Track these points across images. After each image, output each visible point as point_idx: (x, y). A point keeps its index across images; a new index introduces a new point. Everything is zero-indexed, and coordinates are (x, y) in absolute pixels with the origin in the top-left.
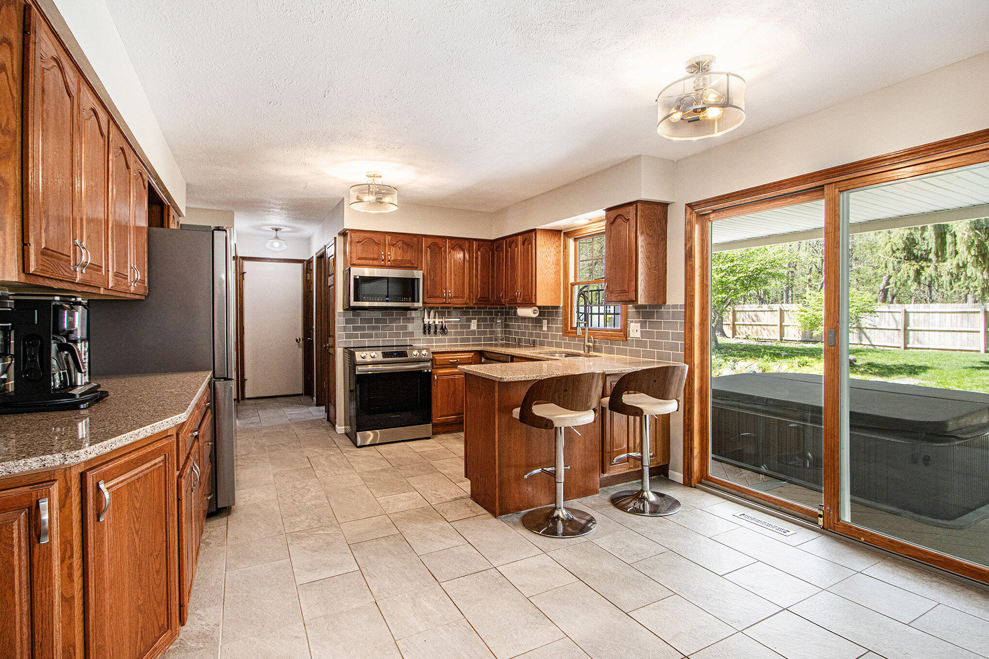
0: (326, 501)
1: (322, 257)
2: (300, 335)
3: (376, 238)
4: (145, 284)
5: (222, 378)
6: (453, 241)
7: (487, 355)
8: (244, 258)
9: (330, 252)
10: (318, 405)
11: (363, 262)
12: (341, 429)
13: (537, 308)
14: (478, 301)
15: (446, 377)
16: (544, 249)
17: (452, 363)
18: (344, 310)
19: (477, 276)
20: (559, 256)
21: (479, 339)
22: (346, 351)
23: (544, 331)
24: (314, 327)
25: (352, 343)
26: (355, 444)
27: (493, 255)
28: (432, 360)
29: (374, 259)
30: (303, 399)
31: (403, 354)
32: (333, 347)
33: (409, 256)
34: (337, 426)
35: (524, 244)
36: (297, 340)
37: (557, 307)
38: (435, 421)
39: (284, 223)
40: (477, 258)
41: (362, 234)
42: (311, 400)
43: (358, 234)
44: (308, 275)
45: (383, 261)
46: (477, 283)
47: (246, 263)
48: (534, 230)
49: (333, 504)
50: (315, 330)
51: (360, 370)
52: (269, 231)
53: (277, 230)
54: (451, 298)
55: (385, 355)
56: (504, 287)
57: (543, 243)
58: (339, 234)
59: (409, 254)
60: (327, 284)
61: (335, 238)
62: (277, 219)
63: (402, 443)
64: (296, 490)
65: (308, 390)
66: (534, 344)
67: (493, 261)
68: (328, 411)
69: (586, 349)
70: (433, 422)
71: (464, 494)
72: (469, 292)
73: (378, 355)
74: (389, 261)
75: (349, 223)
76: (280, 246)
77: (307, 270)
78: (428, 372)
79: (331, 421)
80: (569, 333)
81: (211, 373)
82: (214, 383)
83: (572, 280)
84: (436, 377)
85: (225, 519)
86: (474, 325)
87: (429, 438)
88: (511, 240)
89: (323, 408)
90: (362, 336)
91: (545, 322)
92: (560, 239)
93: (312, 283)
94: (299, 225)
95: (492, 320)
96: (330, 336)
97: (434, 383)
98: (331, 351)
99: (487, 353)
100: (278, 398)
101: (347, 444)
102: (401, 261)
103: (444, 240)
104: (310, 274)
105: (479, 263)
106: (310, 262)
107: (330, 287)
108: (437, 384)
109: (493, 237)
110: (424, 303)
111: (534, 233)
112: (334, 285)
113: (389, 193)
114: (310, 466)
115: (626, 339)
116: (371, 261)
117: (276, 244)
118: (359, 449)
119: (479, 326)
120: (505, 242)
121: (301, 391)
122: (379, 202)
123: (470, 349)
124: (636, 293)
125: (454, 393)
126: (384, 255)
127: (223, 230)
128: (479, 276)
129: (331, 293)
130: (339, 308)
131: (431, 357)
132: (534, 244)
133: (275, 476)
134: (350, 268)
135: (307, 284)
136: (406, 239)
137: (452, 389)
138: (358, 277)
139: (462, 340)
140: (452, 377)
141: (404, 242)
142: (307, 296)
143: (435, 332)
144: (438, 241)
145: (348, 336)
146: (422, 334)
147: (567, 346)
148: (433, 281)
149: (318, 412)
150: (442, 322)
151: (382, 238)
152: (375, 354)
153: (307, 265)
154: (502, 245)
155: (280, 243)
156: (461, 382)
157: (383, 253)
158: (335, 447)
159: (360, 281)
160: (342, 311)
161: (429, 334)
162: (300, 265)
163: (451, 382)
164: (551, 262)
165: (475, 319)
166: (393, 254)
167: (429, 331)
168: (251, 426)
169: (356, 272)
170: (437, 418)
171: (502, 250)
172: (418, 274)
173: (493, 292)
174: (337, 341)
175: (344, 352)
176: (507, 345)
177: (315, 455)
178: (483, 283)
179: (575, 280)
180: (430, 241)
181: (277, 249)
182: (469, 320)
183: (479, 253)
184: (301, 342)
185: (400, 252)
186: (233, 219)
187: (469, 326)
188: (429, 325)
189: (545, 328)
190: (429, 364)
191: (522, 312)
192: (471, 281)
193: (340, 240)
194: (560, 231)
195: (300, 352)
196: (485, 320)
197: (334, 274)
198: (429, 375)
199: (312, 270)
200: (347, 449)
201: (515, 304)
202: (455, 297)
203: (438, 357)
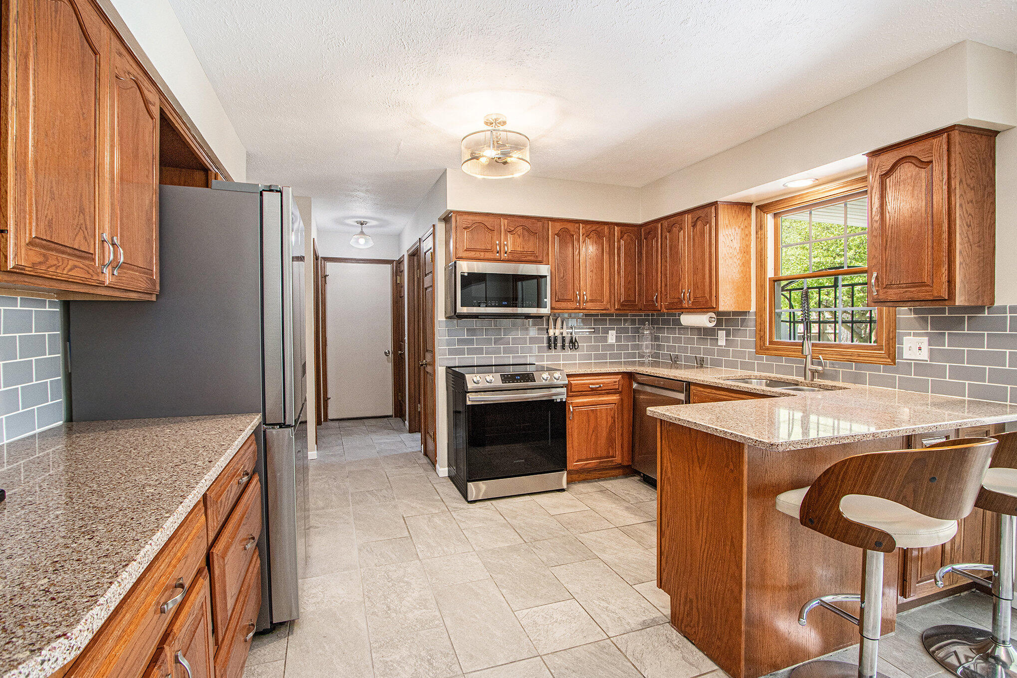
0: (437, 613)
1: (415, 254)
2: (389, 346)
3: (489, 222)
4: (152, 275)
5: (276, 424)
6: (589, 226)
7: (641, 378)
8: (326, 259)
9: (427, 245)
10: (411, 431)
11: (472, 254)
12: (443, 470)
13: (713, 315)
14: (622, 305)
15: (584, 409)
16: (730, 231)
17: (593, 389)
18: (447, 318)
19: (619, 273)
20: (749, 240)
21: (619, 356)
22: (450, 371)
23: (722, 346)
24: (406, 338)
25: (455, 361)
26: (465, 496)
27: (640, 245)
28: (568, 386)
29: (486, 251)
30: (392, 421)
31: (528, 377)
32: (433, 364)
33: (531, 246)
34: (437, 466)
35: (694, 226)
36: (385, 353)
37: (745, 313)
38: (569, 467)
39: (369, 214)
40: (619, 249)
41: (471, 218)
42: (402, 424)
43: (465, 217)
44: (398, 277)
45: (498, 252)
46: (620, 281)
47: (329, 265)
48: (715, 204)
49: (448, 622)
50: (406, 341)
51: (472, 399)
52: (353, 226)
53: (362, 224)
54: (587, 302)
55: (506, 378)
56: (659, 286)
57: (727, 222)
58: (440, 220)
59: (531, 244)
60: (423, 285)
61: (434, 225)
62: (361, 209)
63: (527, 498)
64: (390, 584)
65: (399, 412)
66: (701, 364)
67: (640, 253)
68: (425, 443)
69: (809, 374)
70: (568, 469)
71: (655, 614)
72: (610, 294)
73: (494, 379)
74: (506, 253)
75: (454, 203)
76: (366, 242)
77: (396, 272)
78: (561, 402)
79: (430, 456)
80: (768, 349)
81: (260, 415)
82: (265, 432)
83: (770, 274)
84: (571, 408)
85: (283, 642)
86: (612, 337)
87: (563, 490)
88: (673, 221)
89: (418, 436)
90: (470, 351)
91: (722, 334)
92: (749, 216)
93: (402, 287)
94: (387, 217)
95: (637, 330)
96: (427, 351)
97: (569, 416)
98: (429, 369)
99: (637, 376)
100: (364, 420)
101: (454, 495)
102: (521, 252)
103: (577, 225)
104: (401, 276)
105: (622, 255)
106: (400, 262)
107: (426, 289)
108: (573, 417)
109: (640, 221)
110: (552, 308)
111: (713, 207)
112: (432, 286)
113: (517, 147)
114: (406, 534)
115: (894, 360)
116: (482, 254)
117: (362, 241)
118: (471, 506)
119: (618, 339)
120: (659, 225)
121: (390, 412)
122: (500, 163)
123: (616, 370)
124: (949, 286)
125: (595, 428)
126: (500, 245)
127: (277, 191)
128: (622, 273)
129: (428, 296)
130: (440, 315)
131: (567, 382)
132: (713, 224)
133: (360, 550)
134: (455, 262)
135: (397, 288)
136: (528, 224)
137: (592, 426)
138: (466, 274)
139: (597, 357)
140: (593, 408)
141: (524, 228)
142: (397, 302)
143: (563, 347)
144: (569, 226)
145: (451, 352)
146: (546, 349)
147: (769, 368)
148: (563, 279)
149: (412, 442)
150: (571, 334)
151: (497, 221)
152: (492, 378)
153: (397, 265)
154: (656, 228)
155: (366, 240)
156: (604, 415)
157: (497, 242)
158: (437, 500)
159: (470, 280)
160: (445, 319)
161: (555, 348)
162: (388, 267)
163: (591, 414)
164: (738, 249)
165: (613, 329)
166: (509, 244)
167: (555, 345)
168: (333, 459)
169: (465, 267)
170: (573, 463)
171: (656, 236)
172: (543, 270)
173: (640, 295)
174: (438, 357)
175: (447, 372)
176: (656, 364)
177: (413, 513)
178: (628, 282)
179: (776, 272)
180: (559, 226)
181: (362, 246)
182: (606, 331)
183: (622, 242)
184: (390, 356)
185: (519, 240)
186: (310, 206)
187: (605, 339)
188: (555, 338)
189: (722, 342)
190: (564, 390)
191: (687, 320)
192: (612, 282)
193: (441, 227)
194: (750, 205)
195: (389, 366)
196: (626, 330)
197: (432, 273)
198: (563, 404)
199: (402, 272)
200: (455, 505)
201: (678, 307)
202: (591, 301)
203: (575, 381)
